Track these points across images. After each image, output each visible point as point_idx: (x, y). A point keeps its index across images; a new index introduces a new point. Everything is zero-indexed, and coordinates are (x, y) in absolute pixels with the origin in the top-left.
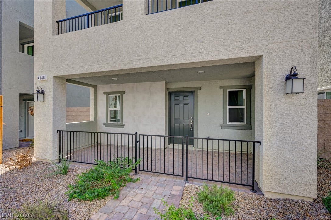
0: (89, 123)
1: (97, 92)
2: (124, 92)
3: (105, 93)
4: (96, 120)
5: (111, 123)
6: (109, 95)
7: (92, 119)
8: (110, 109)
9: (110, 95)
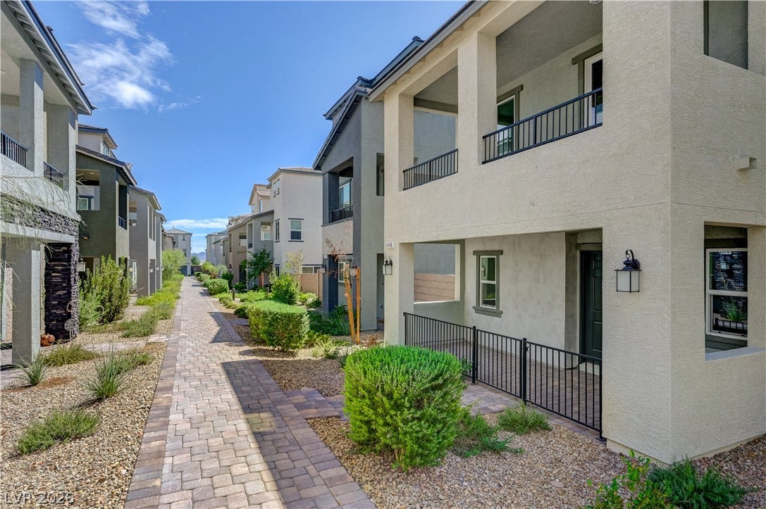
0: (452, 305)
1: (464, 250)
2: (501, 252)
3: (475, 253)
4: (464, 300)
5: (484, 306)
6: (481, 257)
7: (457, 297)
8: (482, 281)
9: (483, 257)
